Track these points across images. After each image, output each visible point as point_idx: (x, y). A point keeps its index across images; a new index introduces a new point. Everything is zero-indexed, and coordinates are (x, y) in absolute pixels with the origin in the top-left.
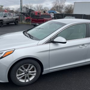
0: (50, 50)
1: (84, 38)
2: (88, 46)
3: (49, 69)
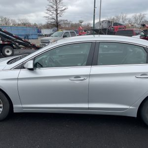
0: (18, 79)
1: (82, 65)
2: (87, 80)
3: (21, 106)
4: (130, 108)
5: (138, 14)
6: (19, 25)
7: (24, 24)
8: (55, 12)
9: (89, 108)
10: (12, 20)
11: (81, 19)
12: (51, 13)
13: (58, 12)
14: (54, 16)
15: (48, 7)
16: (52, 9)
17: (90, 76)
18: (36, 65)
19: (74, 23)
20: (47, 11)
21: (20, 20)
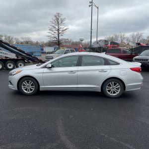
4: (97, 87)
5: (136, 33)
6: (22, 43)
7: (27, 43)
8: (57, 32)
9: (77, 87)
10: (15, 39)
11: (81, 38)
12: (53, 33)
13: (60, 32)
14: (56, 35)
15: (51, 27)
16: (54, 29)
17: (78, 71)
18: (53, 66)
19: (74, 41)
20: (49, 31)
21: (23, 38)
